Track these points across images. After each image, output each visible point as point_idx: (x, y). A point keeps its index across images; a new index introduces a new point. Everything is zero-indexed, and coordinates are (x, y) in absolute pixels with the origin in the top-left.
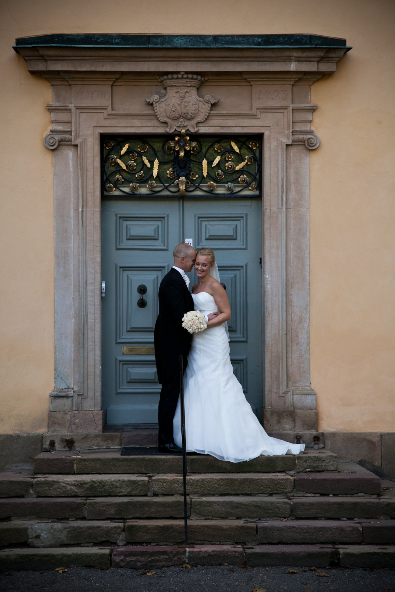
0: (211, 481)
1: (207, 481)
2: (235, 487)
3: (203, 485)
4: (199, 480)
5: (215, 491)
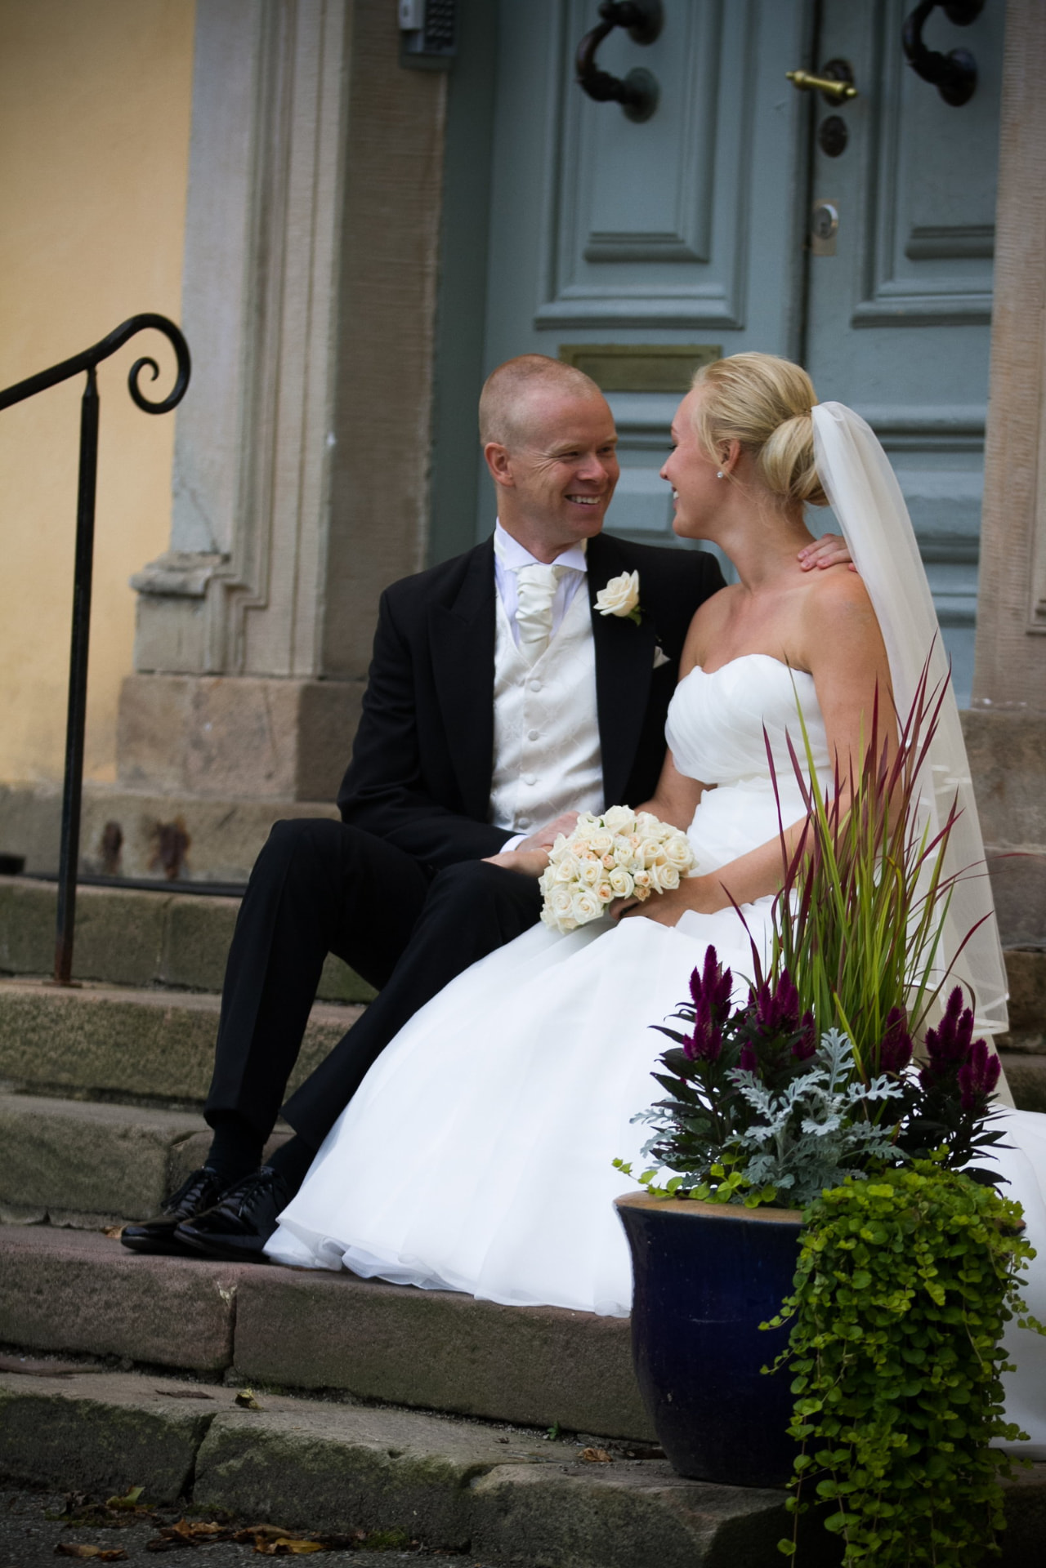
0: (63, 1012)
1: (51, 1009)
2: (151, 1057)
3: (33, 1030)
4: (21, 1002)
5: (73, 1070)
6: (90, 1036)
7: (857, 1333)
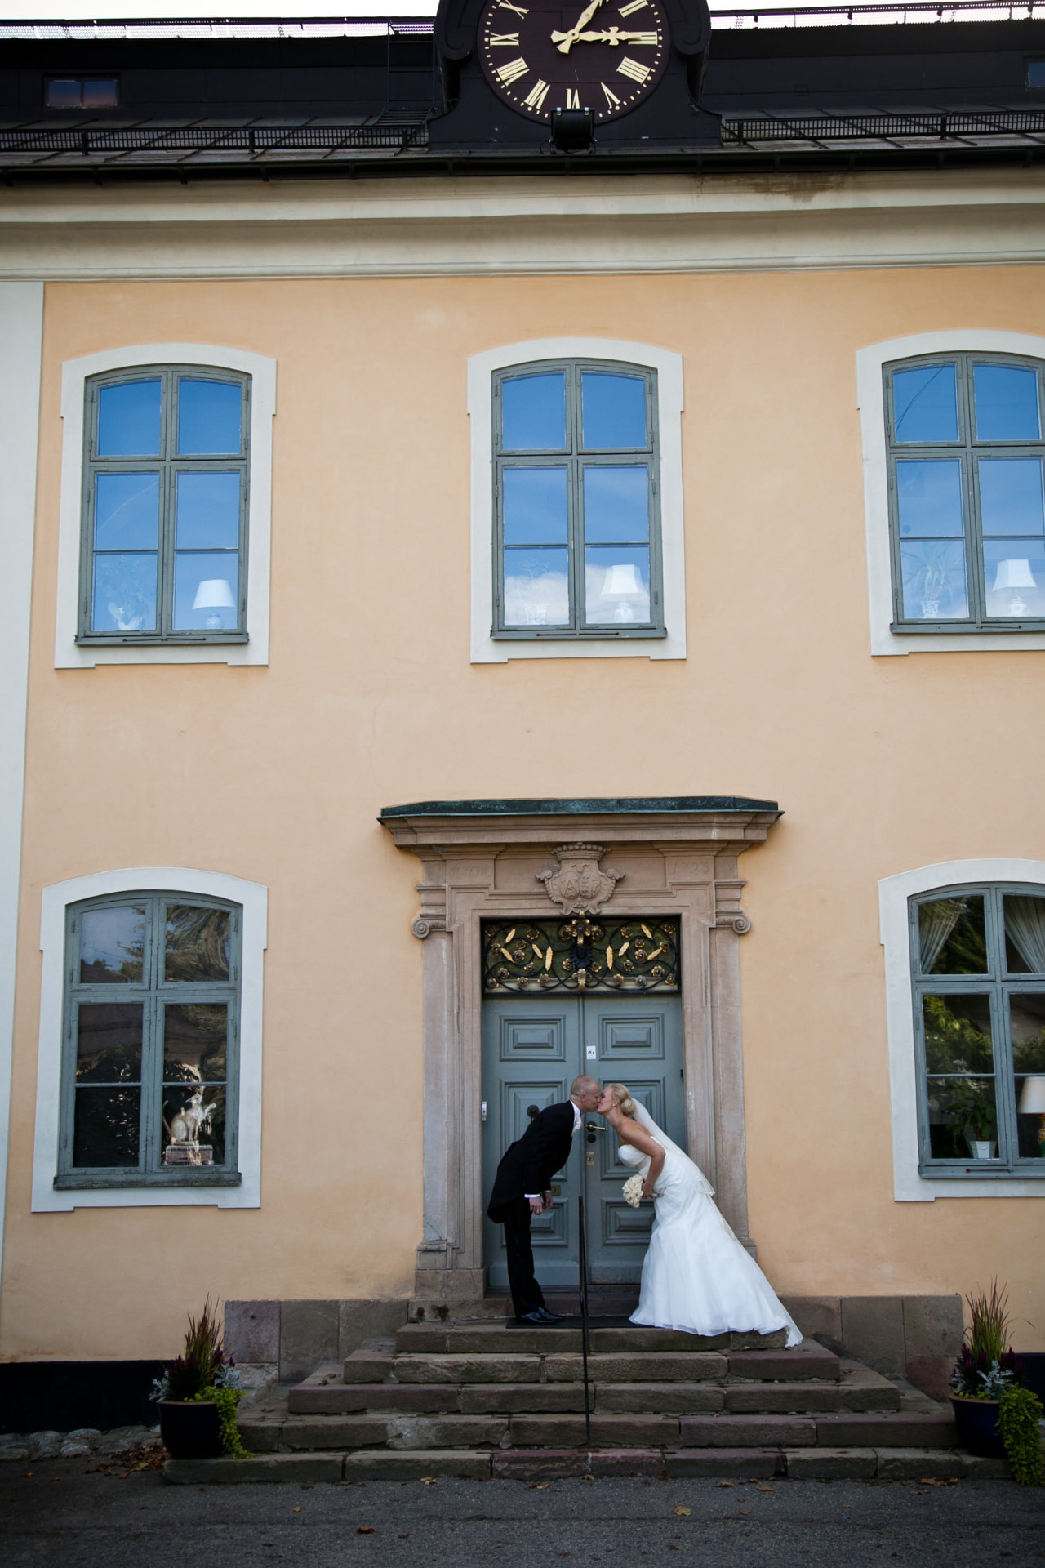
3: (611, 1368)
4: (605, 1362)
6: (630, 1368)
7: (1015, 1426)
